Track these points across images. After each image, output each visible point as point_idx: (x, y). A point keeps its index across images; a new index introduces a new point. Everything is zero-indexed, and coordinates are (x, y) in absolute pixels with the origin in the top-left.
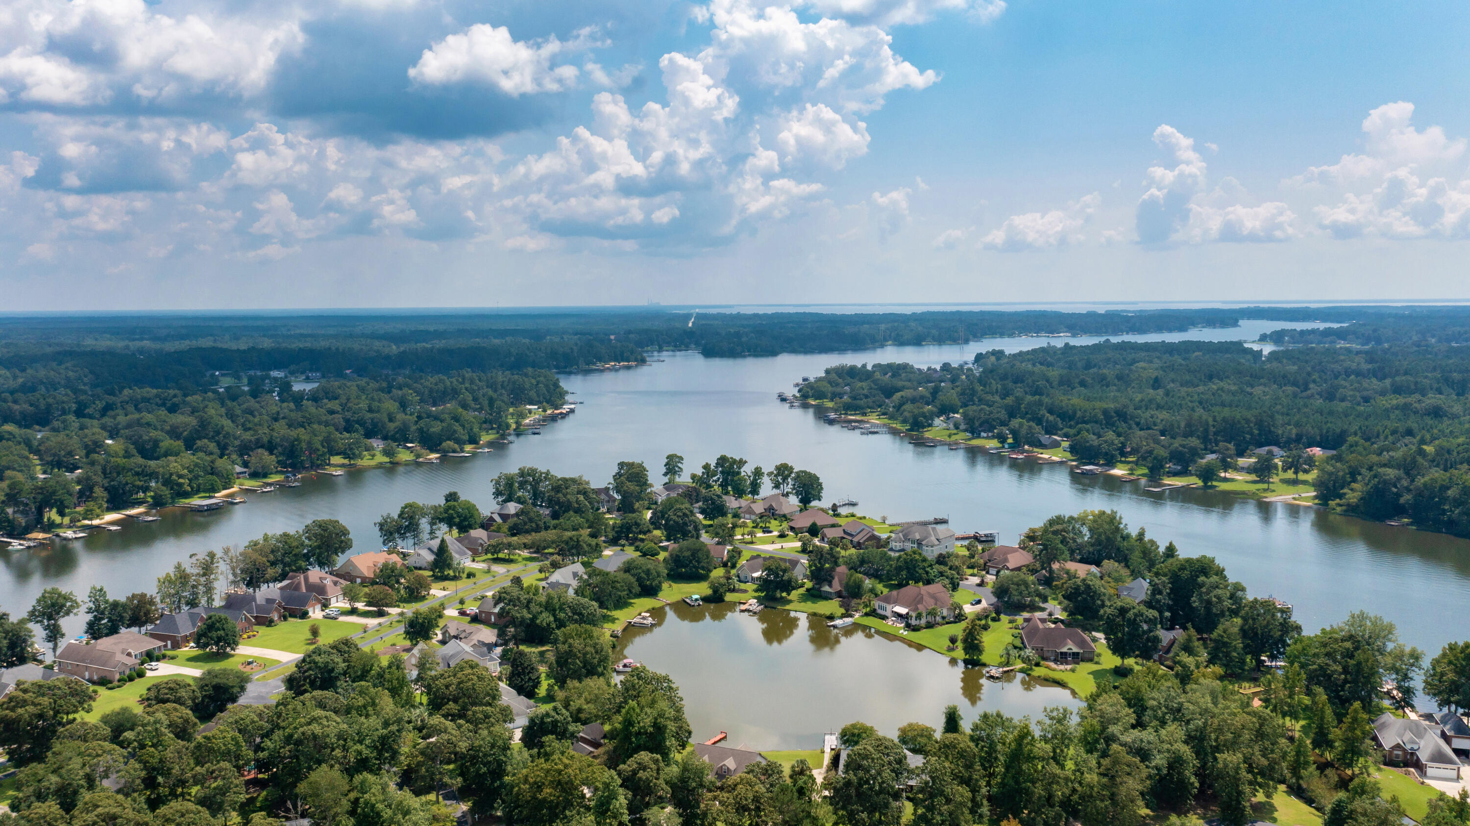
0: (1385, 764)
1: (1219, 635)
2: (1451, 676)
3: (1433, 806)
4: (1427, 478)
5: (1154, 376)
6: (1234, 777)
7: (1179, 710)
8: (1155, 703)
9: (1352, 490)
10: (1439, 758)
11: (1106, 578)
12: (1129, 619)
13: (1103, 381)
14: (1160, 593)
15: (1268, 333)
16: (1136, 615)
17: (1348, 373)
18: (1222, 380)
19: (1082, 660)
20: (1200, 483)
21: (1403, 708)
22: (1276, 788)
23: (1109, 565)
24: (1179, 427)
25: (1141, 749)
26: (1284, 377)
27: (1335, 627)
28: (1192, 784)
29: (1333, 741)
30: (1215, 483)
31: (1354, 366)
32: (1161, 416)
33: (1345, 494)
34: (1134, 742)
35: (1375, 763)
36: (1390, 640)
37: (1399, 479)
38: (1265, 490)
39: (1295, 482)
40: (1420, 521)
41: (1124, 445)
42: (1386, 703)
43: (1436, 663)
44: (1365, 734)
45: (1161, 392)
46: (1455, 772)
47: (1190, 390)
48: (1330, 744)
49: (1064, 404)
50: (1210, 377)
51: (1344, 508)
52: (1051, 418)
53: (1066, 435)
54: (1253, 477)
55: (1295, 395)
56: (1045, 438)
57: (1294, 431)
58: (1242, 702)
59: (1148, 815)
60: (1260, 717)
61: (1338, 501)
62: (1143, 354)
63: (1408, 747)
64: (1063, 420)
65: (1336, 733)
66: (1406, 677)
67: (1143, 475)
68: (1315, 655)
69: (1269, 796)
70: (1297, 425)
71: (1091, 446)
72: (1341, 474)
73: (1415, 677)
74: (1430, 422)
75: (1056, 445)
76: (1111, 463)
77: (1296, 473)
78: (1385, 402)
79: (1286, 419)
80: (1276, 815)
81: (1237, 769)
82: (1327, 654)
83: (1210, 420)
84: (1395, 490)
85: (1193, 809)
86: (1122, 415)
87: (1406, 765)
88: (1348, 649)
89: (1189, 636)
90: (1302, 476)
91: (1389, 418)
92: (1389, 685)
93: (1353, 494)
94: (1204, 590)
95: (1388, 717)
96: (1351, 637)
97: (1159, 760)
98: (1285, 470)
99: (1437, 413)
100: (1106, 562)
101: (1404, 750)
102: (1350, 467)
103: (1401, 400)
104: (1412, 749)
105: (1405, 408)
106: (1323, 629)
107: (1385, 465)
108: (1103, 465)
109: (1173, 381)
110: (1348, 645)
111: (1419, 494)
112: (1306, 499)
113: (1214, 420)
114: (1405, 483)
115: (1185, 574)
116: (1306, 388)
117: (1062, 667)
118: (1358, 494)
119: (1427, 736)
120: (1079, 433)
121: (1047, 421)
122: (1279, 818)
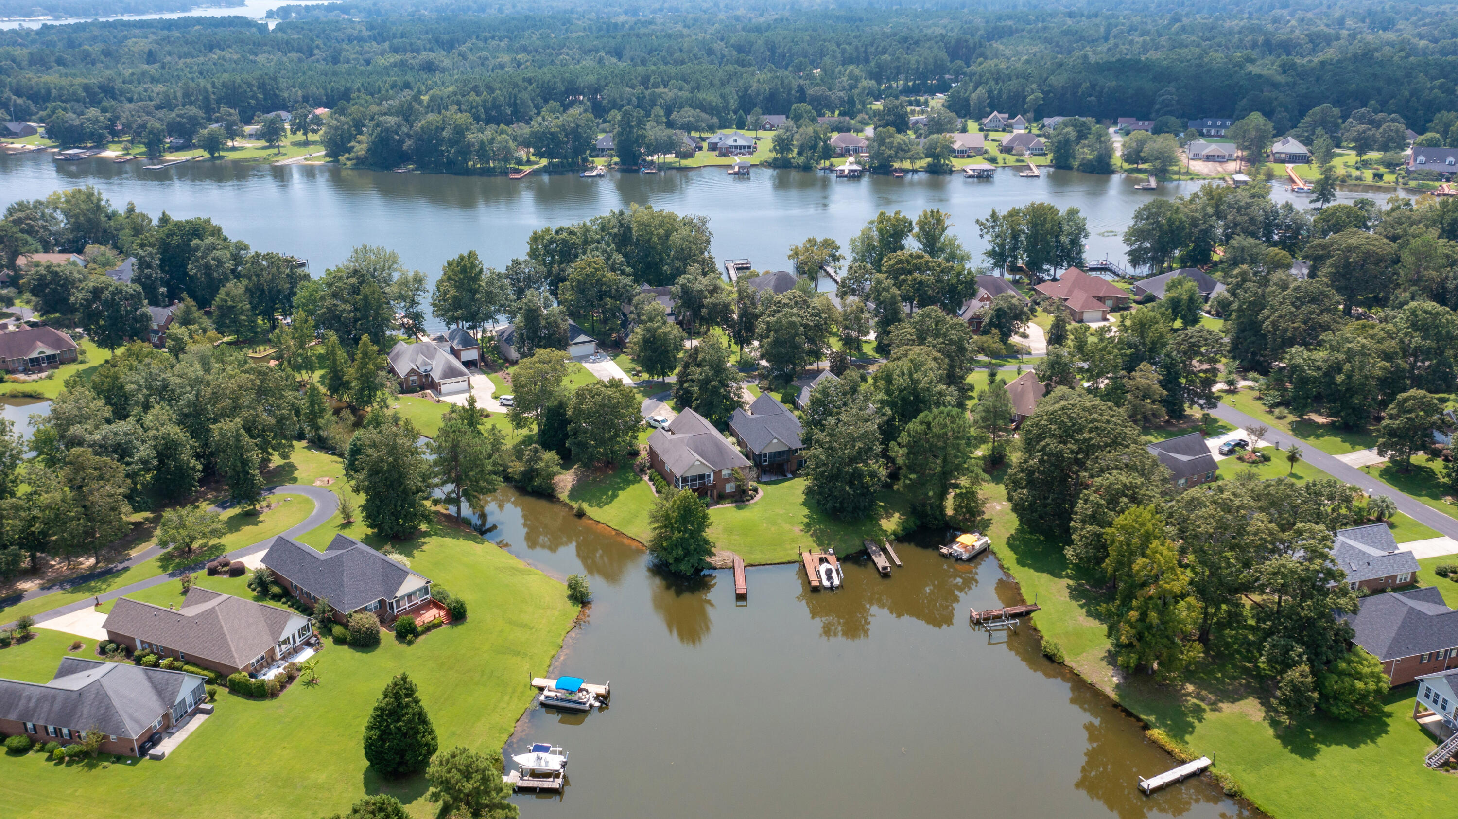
0: (403, 392)
1: (222, 300)
2: (453, 292)
3: (446, 419)
4: (423, 122)
5: (146, 50)
6: (236, 447)
7: (165, 387)
8: (133, 387)
9: (359, 142)
10: (451, 373)
11: (91, 265)
12: (106, 300)
13: (86, 57)
14: (149, 266)
15: (275, 9)
16: (113, 294)
17: (350, 40)
18: (223, 50)
19: (62, 363)
20: (207, 155)
21: (415, 334)
22: (292, 446)
23: (92, 249)
24: (175, 98)
25: (119, 445)
26: (287, 43)
27: (340, 266)
28: (194, 468)
29: (348, 382)
30: (222, 154)
31: (355, 33)
32: (156, 90)
33: (353, 147)
34: (105, 438)
35: (392, 393)
36: (395, 270)
37: (399, 126)
38: (276, 154)
39: (306, 144)
40: (422, 165)
41: (113, 121)
42: (400, 334)
43: (439, 284)
44: (380, 368)
45: (156, 66)
46: (466, 384)
47: (188, 61)
48: (346, 385)
49: (33, 82)
50: (211, 48)
51: (354, 162)
52: (20, 101)
53: (42, 120)
54: (263, 143)
55: (300, 60)
56: (13, 126)
57: (300, 93)
58: (239, 362)
59: (147, 519)
60: (260, 373)
61: (347, 155)
62: (137, 31)
63: (422, 370)
64: (36, 102)
65: (350, 373)
66: (413, 303)
67: (141, 154)
68: (322, 298)
69: (285, 456)
70: (303, 86)
71: (72, 126)
72: (346, 127)
73: (422, 301)
74: (425, 76)
75: (32, 132)
76: (101, 144)
77: (305, 134)
78: (381, 61)
79: (291, 83)
80: (296, 474)
81: (238, 436)
82: (334, 295)
83: (209, 86)
84: (397, 137)
85: (202, 496)
86: (108, 91)
87: (423, 388)
88: (353, 286)
89: (187, 307)
90: (312, 137)
91: (388, 75)
92: (400, 315)
93: (361, 146)
94: (199, 254)
95: (401, 346)
96: (356, 272)
97: (144, 451)
98: (294, 132)
99: (430, 68)
100: (89, 249)
101: (419, 374)
102: (354, 119)
103: (398, 57)
104: (426, 371)
105: (403, 64)
106: (327, 270)
107: (385, 114)
108: (92, 148)
109: (170, 54)
110: (353, 280)
111: (419, 138)
112: (317, 158)
113: (214, 86)
114: (405, 130)
115: (175, 240)
116: (312, 55)
117: (34, 377)
118: (364, 146)
119: (438, 356)
120: (53, 112)
121: (15, 105)
122: (299, 478)
